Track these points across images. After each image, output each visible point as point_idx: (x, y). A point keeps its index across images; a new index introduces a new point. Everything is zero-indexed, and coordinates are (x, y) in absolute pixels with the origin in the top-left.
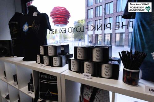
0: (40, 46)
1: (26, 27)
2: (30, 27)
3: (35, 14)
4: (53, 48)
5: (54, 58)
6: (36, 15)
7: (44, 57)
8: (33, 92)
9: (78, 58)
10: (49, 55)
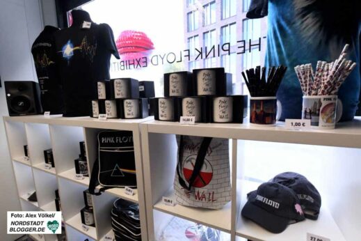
0: (99, 83)
1: (68, 50)
2: (77, 48)
3: (86, 25)
4: (123, 84)
5: (126, 101)
6: (89, 27)
7: (107, 102)
8: (88, 176)
9: (171, 94)
10: (117, 97)
